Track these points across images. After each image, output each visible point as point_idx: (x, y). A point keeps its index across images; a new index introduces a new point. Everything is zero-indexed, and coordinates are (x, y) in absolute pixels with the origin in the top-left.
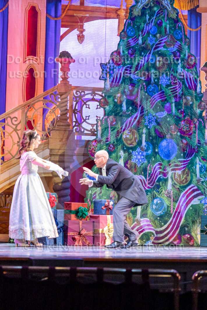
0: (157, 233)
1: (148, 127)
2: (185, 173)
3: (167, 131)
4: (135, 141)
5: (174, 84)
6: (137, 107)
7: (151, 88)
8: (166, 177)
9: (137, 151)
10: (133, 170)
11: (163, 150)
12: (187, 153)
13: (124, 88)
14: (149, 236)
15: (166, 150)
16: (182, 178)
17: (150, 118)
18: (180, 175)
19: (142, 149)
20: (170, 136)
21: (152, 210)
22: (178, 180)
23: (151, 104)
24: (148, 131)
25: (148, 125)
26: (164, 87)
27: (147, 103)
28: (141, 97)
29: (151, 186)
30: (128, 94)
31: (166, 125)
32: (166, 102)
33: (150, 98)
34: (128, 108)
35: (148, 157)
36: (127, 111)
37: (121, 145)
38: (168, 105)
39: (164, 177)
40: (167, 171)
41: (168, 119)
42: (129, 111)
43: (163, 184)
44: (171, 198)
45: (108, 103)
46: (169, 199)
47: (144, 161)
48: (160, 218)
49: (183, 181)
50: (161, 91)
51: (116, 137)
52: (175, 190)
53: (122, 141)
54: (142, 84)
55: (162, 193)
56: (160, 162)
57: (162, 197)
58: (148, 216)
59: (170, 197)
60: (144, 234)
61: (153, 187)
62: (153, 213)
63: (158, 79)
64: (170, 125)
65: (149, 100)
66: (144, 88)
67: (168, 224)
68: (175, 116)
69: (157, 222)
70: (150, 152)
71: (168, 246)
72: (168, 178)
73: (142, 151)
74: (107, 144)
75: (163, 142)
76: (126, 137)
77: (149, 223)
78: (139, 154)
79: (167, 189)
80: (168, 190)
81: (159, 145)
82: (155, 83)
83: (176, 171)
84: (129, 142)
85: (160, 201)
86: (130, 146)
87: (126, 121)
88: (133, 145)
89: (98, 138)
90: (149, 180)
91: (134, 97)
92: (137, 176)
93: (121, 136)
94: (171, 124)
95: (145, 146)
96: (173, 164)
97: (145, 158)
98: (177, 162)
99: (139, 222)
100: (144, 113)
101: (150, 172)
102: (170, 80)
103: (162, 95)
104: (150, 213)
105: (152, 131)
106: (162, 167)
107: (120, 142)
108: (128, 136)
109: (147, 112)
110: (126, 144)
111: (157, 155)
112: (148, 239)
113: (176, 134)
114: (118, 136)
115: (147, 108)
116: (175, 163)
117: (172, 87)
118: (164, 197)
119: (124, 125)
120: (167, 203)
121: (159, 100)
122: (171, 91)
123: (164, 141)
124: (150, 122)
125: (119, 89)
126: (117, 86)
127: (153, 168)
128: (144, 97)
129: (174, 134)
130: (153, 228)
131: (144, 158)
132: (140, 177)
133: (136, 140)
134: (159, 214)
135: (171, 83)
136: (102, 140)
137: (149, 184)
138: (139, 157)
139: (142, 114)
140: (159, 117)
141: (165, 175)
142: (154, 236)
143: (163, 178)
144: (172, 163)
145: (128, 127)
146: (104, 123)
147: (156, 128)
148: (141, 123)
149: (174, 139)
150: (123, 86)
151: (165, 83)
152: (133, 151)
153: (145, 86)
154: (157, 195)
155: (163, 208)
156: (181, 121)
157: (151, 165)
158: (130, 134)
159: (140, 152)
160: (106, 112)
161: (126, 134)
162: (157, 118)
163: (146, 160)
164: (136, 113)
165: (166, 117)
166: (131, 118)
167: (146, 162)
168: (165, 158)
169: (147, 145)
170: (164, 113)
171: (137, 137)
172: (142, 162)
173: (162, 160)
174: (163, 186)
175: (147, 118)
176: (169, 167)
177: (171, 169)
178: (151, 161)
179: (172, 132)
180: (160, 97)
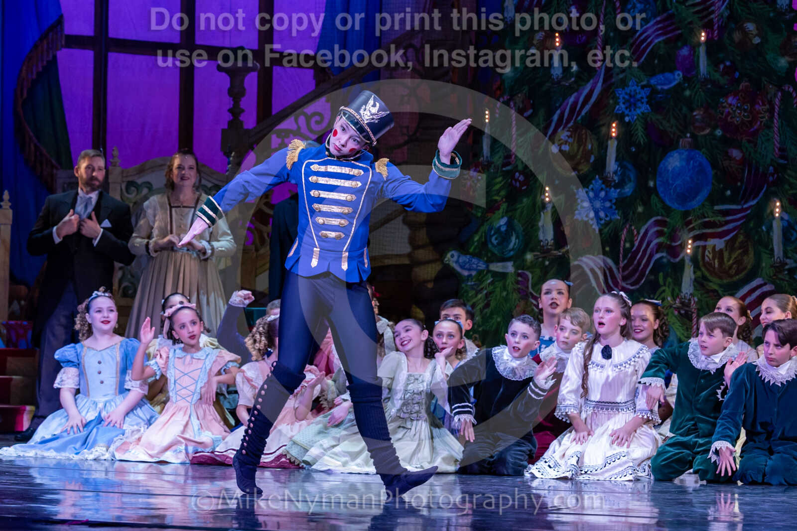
1: (627, 119)
2: (737, 244)
3: (682, 128)
4: (588, 160)
7: (635, 7)
8: (677, 260)
9: (592, 189)
11: (671, 182)
12: (744, 187)
15: (678, 182)
16: (729, 261)
17: (632, 93)
18: (721, 250)
19: (606, 181)
20: (690, 140)
22: (714, 268)
25: (627, 112)
26: (675, 1)
29: (632, 285)
31: (681, 110)
32: (680, 44)
33: (633, 37)
34: (566, 70)
35: (623, 204)
36: (563, 78)
38: (685, 52)
39: (672, 260)
40: (679, 243)
41: (687, 93)
42: (570, 78)
43: (669, 280)
46: (687, 322)
47: (614, 214)
49: (730, 267)
50: (666, 14)
52: (705, 295)
56: (659, 218)
59: (688, 316)
61: (637, 287)
64: (692, 110)
65: (631, 41)
66: (615, 9)
68: (706, 81)
70: (628, 189)
72: (683, 260)
73: (607, 186)
74: (506, 174)
75: (670, 160)
76: (561, 150)
78: (597, 196)
79: (680, 291)
80: (682, 294)
81: (659, 169)
83: (706, 240)
87: (560, 106)
88: (580, 171)
89: (483, 156)
90: (625, 268)
91: (584, 37)
94: (694, 106)
95: (615, 173)
96: (699, 221)
97: (614, 207)
98: (710, 214)
100: (613, 80)
101: (628, 245)
103: (668, 26)
105: (637, 129)
106: (666, 230)
108: (566, 148)
109: (621, 76)
111: (653, 197)
113: (711, 134)
116: (705, 217)
119: (556, 117)
120: (678, 333)
122: (695, 13)
123: (673, 156)
124: (630, 105)
127: (638, 233)
128: (612, 34)
129: (702, 133)
131: (611, 207)
133: (590, 157)
136: (493, 163)
137: (625, 279)
138: (598, 204)
139: (608, 83)
140: (659, 87)
141: (675, 251)
143: (669, 261)
144: (699, 217)
145: (568, 121)
147: (649, 119)
148: (605, 109)
149: (704, 150)
150: (552, 9)
153: (618, 4)
156: (726, 96)
157: (631, 226)
158: (570, 140)
159: (602, 189)
160: (506, 85)
161: (560, 140)
162: (654, 91)
163: (617, 211)
164: (591, 81)
165: (679, 88)
166: (575, 94)
167: (619, 218)
168: (675, 206)
169: (621, 168)
170: (674, 75)
171: (592, 147)
172: (608, 219)
173: (668, 210)
174: (667, 284)
175: (621, 94)
176: (686, 230)
177: (692, 234)
178: (631, 214)
179: (695, 128)
180: (660, 32)
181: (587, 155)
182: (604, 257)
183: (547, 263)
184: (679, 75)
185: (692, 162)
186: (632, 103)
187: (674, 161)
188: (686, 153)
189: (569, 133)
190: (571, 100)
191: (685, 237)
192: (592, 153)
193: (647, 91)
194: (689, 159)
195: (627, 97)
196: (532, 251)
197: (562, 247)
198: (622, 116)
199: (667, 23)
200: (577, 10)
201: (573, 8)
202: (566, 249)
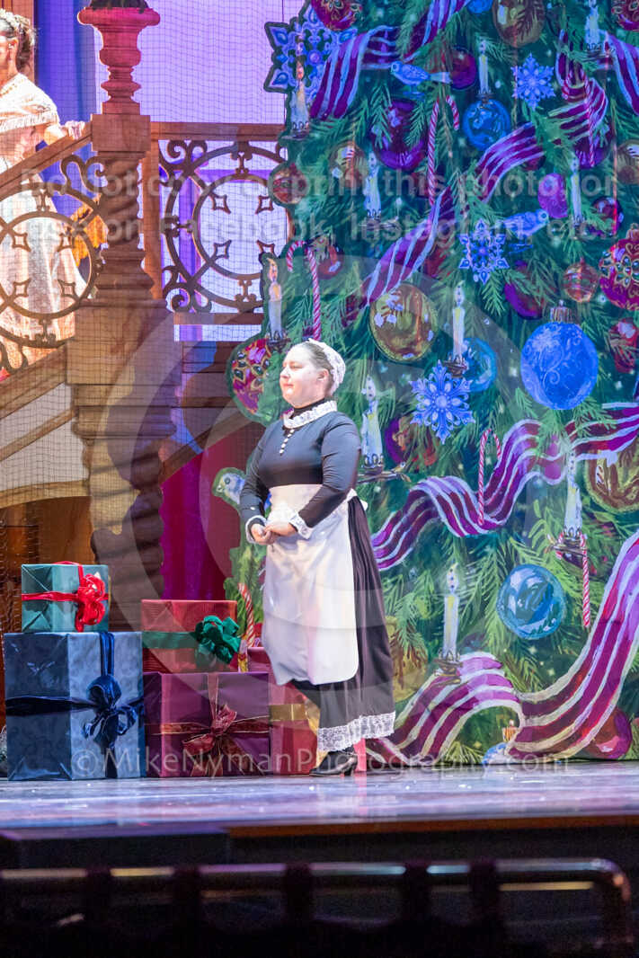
0: (530, 709)
1: (476, 278)
2: (635, 460)
3: (552, 292)
4: (425, 338)
5: (572, 97)
6: (427, 197)
7: (478, 116)
8: (558, 481)
9: (433, 380)
10: (420, 456)
11: (541, 369)
13: (370, 122)
14: (496, 727)
15: (551, 370)
16: (625, 481)
17: (482, 241)
18: (614, 467)
19: (452, 368)
20: (564, 309)
21: (506, 616)
22: (607, 491)
23: (481, 182)
24: (473, 293)
25: (475, 268)
26: (534, 110)
27: (465, 177)
28: (440, 154)
29: (498, 518)
30: (387, 144)
31: (549, 266)
32: (543, 172)
33: (478, 159)
34: (386, 203)
35: (478, 401)
36: (383, 215)
39: (550, 482)
40: (559, 456)
41: (557, 242)
42: (393, 216)
43: (547, 509)
44: (581, 567)
46: (575, 567)
47: (466, 416)
48: (536, 647)
49: (628, 490)
50: (522, 128)
51: (345, 324)
52: (598, 531)
53: (372, 340)
54: (443, 103)
55: (544, 544)
56: (528, 421)
57: (543, 564)
58: (491, 641)
59: (576, 561)
60: (474, 716)
61: (505, 521)
62: (508, 629)
63: (508, 77)
64: (565, 267)
65: (475, 165)
66: (451, 117)
67: (573, 670)
68: (583, 225)
69: (527, 665)
70: (485, 379)
71: (574, 760)
72: (565, 481)
73: (455, 375)
75: (540, 337)
76: (386, 322)
77: (494, 672)
78: (440, 389)
79: (564, 526)
80: (566, 531)
81: (523, 351)
82: (495, 94)
83: (596, 453)
84: (398, 342)
85: (539, 581)
86: (405, 358)
88: (416, 354)
89: (270, 331)
90: (486, 496)
91: (410, 158)
92: (437, 478)
93: (367, 319)
94: (568, 262)
95: (465, 355)
96: (584, 426)
97: (467, 406)
98: (598, 416)
99: (452, 672)
100: (455, 221)
102: (554, 78)
103: (526, 145)
104: (496, 632)
105: (492, 293)
106: (537, 438)
107: (362, 344)
108: (393, 319)
109: (465, 215)
110: (387, 351)
111: (518, 390)
112: (493, 739)
113: (592, 301)
114: (353, 317)
115: (466, 199)
116: (592, 419)
117: (566, 109)
118: (552, 561)
119: (376, 274)
120: (566, 588)
121: (513, 166)
122: (564, 127)
123: (542, 333)
124: (480, 258)
125: (347, 125)
126: (337, 116)
127: (501, 444)
128: (450, 154)
129: (581, 300)
130: (509, 690)
131: (461, 406)
132: (449, 485)
133: (427, 332)
134: (534, 632)
135: (559, 92)
136: (289, 340)
137: (487, 509)
138: (443, 402)
139: (447, 225)
140: (518, 234)
141: (551, 470)
142: (517, 724)
143: (545, 482)
144: (581, 420)
145: (393, 282)
146: (291, 270)
147: (507, 279)
148: (445, 263)
149: (584, 323)
150: (362, 113)
151: (538, 92)
152: (415, 378)
153: (455, 110)
154: (525, 555)
155: (551, 607)
156: (610, 247)
157: (492, 432)
158: (399, 308)
159: (447, 380)
161: (384, 308)
162: (511, 239)
163: (471, 412)
164: (423, 221)
165: (543, 237)
166: (401, 241)
167: (474, 421)
169: (473, 350)
170: (536, 215)
171: (429, 319)
172: (458, 423)
173: (539, 410)
174: (545, 516)
175: (467, 241)
176: (567, 438)
177: (574, 445)
178: (491, 414)
179: (572, 292)
180: (517, 153)
181: (423, 330)
182: (455, 478)
183: (378, 489)
184: (544, 216)
185: (569, 341)
186: (481, 255)
187: (544, 341)
188: (560, 329)
190: (396, 248)
191: (566, 448)
192: (430, 328)
193: (501, 238)
194: (563, 338)
195: (474, 246)
197: (394, 466)
198: (471, 273)
199: (524, 141)
200: (397, 116)
201: (392, 113)
202: (402, 467)
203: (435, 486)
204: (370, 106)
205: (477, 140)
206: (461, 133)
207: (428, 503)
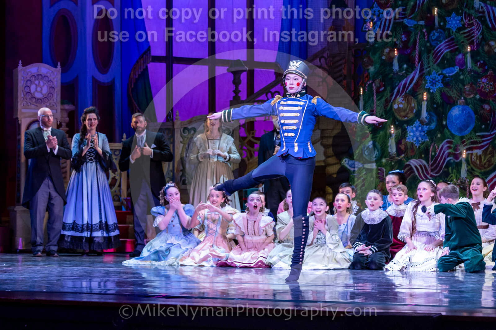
1: (431, 91)
2: (488, 152)
3: (459, 95)
4: (412, 112)
5: (469, 26)
6: (415, 63)
7: (434, 35)
8: (458, 160)
9: (415, 126)
10: (409, 152)
11: (454, 122)
12: (491, 124)
15: (458, 122)
16: (484, 160)
17: (434, 78)
18: (480, 155)
19: (422, 122)
20: (463, 100)
22: (477, 164)
23: (434, 58)
24: (430, 96)
25: (431, 87)
26: (454, 31)
27: (429, 57)
28: (420, 49)
29: (436, 173)
30: (401, 46)
31: (458, 86)
32: (457, 53)
34: (400, 67)
35: (430, 133)
36: (399, 71)
37: (391, 119)
38: (460, 56)
39: (456, 161)
40: (459, 152)
41: (462, 77)
42: (403, 71)
43: (454, 170)
44: (466, 190)
45: (373, 62)
46: (464, 191)
47: (426, 138)
49: (485, 164)
50: (450, 38)
51: (385, 108)
53: (393, 113)
54: (421, 31)
56: (449, 140)
59: (464, 188)
61: (438, 174)
63: (445, 21)
64: (464, 86)
65: (433, 52)
66: (424, 36)
68: (471, 71)
70: (433, 126)
72: (461, 161)
73: (422, 125)
75: (454, 110)
76: (398, 107)
78: (417, 130)
79: (460, 176)
80: (461, 178)
81: (448, 115)
82: (441, 27)
83: (473, 151)
84: (402, 114)
86: (405, 119)
87: (398, 84)
90: (432, 165)
91: (409, 51)
92: (415, 160)
93: (391, 107)
94: (465, 84)
95: (426, 118)
96: (469, 141)
97: (426, 135)
98: (475, 137)
100: (424, 72)
101: (433, 154)
102: (462, 20)
105: (437, 96)
106: (452, 146)
107: (390, 114)
108: (401, 106)
109: (428, 69)
110: (398, 117)
111: (445, 129)
113: (474, 97)
114: (387, 106)
115: (429, 63)
116: (472, 139)
117: (466, 31)
119: (396, 91)
121: (445, 52)
122: (465, 37)
127: (438, 148)
128: (423, 49)
129: (469, 97)
131: (424, 135)
132: (419, 162)
133: (413, 110)
135: (464, 25)
137: (432, 170)
139: (422, 73)
140: (447, 75)
141: (457, 156)
143: (454, 161)
144: (467, 139)
145: (402, 93)
146: (366, 91)
147: (442, 90)
148: (420, 86)
149: (470, 105)
151: (456, 25)
152: (407, 126)
153: (426, 34)
156: (481, 78)
157: (434, 144)
158: (403, 102)
159: (420, 126)
160: (371, 76)
161: (398, 102)
162: (445, 77)
164: (413, 72)
165: (457, 75)
166: (405, 79)
167: (428, 140)
168: (457, 134)
169: (429, 115)
170: (455, 68)
171: (414, 105)
172: (423, 141)
173: (453, 136)
174: (453, 172)
175: (428, 78)
176: (463, 145)
177: (465, 147)
178: (435, 138)
179: (466, 94)
180: (447, 47)
181: (411, 109)
182: (422, 160)
183: (393, 163)
184: (457, 68)
185: (465, 111)
186: (433, 83)
187: (456, 111)
188: (461, 107)
189: (403, 99)
190: (403, 82)
191: (462, 149)
192: (414, 108)
193: (441, 76)
194: (463, 111)
195: (431, 80)
196: (385, 157)
197: (400, 155)
198: (429, 89)
199: (451, 42)
200: (405, 37)
201: (403, 36)
202: (403, 156)
203: (414, 162)
204: (396, 34)
205: (433, 43)
206: (428, 41)
207: (411, 168)
